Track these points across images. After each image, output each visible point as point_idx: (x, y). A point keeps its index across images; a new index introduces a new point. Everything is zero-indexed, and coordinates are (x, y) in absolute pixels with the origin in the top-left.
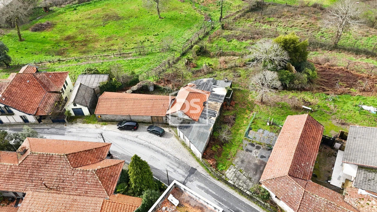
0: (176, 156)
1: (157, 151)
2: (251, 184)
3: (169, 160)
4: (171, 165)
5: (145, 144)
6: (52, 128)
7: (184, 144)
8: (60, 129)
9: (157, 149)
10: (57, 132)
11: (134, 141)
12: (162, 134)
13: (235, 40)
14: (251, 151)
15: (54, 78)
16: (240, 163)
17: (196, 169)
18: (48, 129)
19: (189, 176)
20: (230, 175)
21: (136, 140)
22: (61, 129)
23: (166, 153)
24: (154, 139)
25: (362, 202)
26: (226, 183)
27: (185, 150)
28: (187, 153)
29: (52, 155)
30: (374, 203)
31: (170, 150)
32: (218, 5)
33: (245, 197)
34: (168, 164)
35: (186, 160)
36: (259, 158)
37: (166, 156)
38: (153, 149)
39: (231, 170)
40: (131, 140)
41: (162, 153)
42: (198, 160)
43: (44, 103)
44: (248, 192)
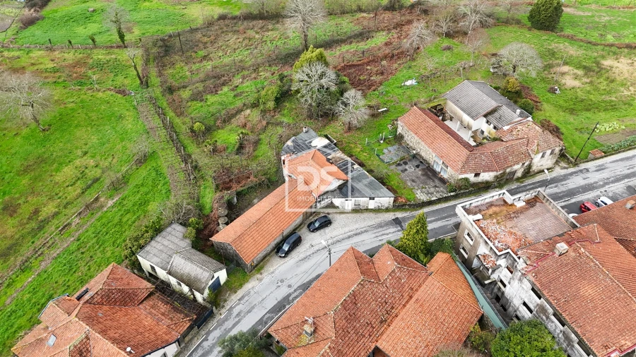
0: (368, 225)
1: (349, 237)
2: (442, 189)
3: (370, 233)
4: (377, 234)
6: (208, 333)
8: (222, 325)
9: (346, 235)
10: (225, 330)
11: (317, 251)
12: (326, 223)
14: (406, 170)
15: (119, 283)
16: (414, 184)
17: (397, 218)
18: (206, 339)
19: (401, 227)
20: (424, 196)
21: (316, 248)
22: (224, 322)
23: (358, 231)
24: (328, 232)
25: (514, 133)
26: (430, 203)
27: (366, 215)
28: (372, 215)
30: (521, 127)
31: (357, 226)
33: (450, 200)
34: (374, 235)
35: (380, 220)
36: (417, 170)
37: (362, 232)
39: (419, 193)
40: (313, 253)
41: (356, 235)
42: (387, 210)
43: (163, 317)
44: (452, 194)
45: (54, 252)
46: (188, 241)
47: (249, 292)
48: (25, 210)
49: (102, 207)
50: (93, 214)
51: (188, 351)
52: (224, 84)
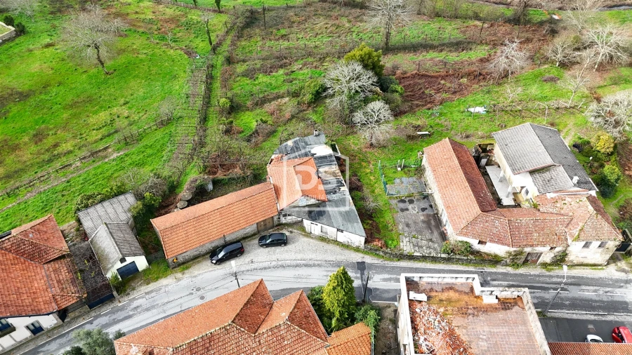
0: (327, 259)
1: (297, 266)
2: (436, 245)
3: (323, 269)
5: (272, 264)
6: (96, 317)
7: (323, 239)
8: (114, 313)
9: (294, 263)
10: (114, 319)
11: (254, 269)
12: (281, 242)
13: (261, 76)
14: (407, 209)
15: (38, 236)
16: (406, 229)
17: (364, 262)
18: (91, 323)
19: (362, 274)
20: (408, 248)
21: (254, 266)
22: (117, 311)
23: (311, 263)
24: (279, 253)
25: (558, 205)
26: (411, 258)
27: (331, 247)
28: (338, 249)
29: (211, 333)
30: (570, 200)
31: (313, 256)
32: (187, 29)
33: (440, 262)
34: (325, 273)
35: (343, 258)
36: (421, 213)
37: (314, 265)
38: (289, 266)
39: (405, 242)
40: (248, 271)
41: (306, 266)
42: (357, 249)
43: (56, 285)
44: (443, 256)
45: (44, 187)
46: (129, 215)
47: (160, 289)
48: (50, 141)
49: (106, 157)
50: (94, 161)
51: (69, 327)
52: (281, 67)
